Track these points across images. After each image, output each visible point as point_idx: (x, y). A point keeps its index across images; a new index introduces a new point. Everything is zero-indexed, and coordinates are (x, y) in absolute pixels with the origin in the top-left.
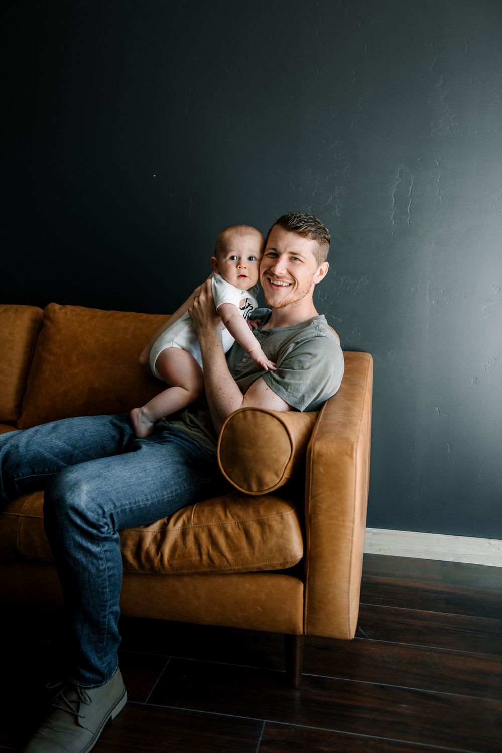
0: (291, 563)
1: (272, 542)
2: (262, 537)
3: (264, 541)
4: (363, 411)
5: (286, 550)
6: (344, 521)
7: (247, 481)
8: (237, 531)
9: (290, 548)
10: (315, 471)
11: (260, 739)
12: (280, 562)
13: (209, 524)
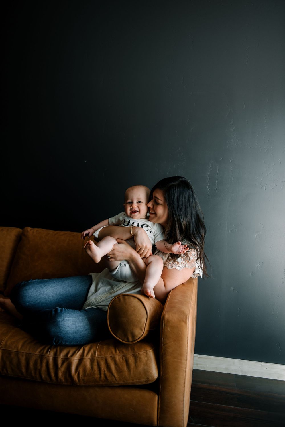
0: (151, 381)
1: (141, 368)
2: (135, 365)
3: (136, 367)
4: (192, 294)
5: (149, 373)
6: (181, 360)
7: (126, 335)
8: (121, 360)
9: (151, 372)
10: (165, 330)
12: (145, 380)
13: (106, 356)
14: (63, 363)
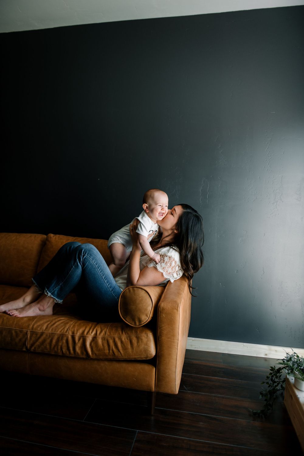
0: (150, 357)
1: (142, 347)
2: (138, 344)
3: (138, 346)
5: (148, 351)
6: (174, 339)
7: (134, 320)
8: (127, 340)
9: (150, 350)
10: (161, 316)
11: (135, 439)
12: (145, 356)
13: (114, 336)
14: (79, 340)
